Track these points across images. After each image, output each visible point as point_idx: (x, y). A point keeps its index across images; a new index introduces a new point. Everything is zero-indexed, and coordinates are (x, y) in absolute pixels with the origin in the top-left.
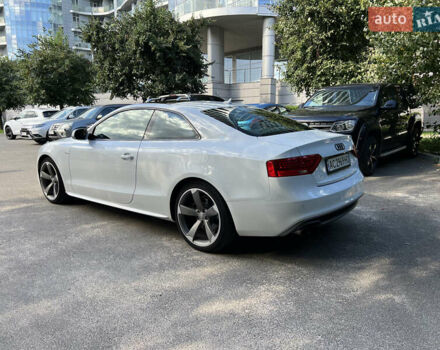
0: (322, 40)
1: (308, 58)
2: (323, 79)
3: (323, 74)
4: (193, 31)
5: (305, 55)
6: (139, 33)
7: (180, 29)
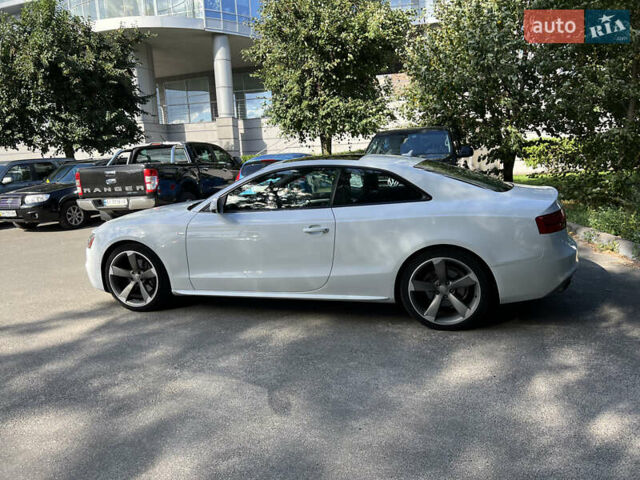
0: (326, 71)
1: (307, 94)
2: (329, 122)
3: (328, 115)
4: (124, 47)
5: (303, 89)
6: (41, 48)
7: (102, 43)
